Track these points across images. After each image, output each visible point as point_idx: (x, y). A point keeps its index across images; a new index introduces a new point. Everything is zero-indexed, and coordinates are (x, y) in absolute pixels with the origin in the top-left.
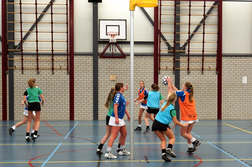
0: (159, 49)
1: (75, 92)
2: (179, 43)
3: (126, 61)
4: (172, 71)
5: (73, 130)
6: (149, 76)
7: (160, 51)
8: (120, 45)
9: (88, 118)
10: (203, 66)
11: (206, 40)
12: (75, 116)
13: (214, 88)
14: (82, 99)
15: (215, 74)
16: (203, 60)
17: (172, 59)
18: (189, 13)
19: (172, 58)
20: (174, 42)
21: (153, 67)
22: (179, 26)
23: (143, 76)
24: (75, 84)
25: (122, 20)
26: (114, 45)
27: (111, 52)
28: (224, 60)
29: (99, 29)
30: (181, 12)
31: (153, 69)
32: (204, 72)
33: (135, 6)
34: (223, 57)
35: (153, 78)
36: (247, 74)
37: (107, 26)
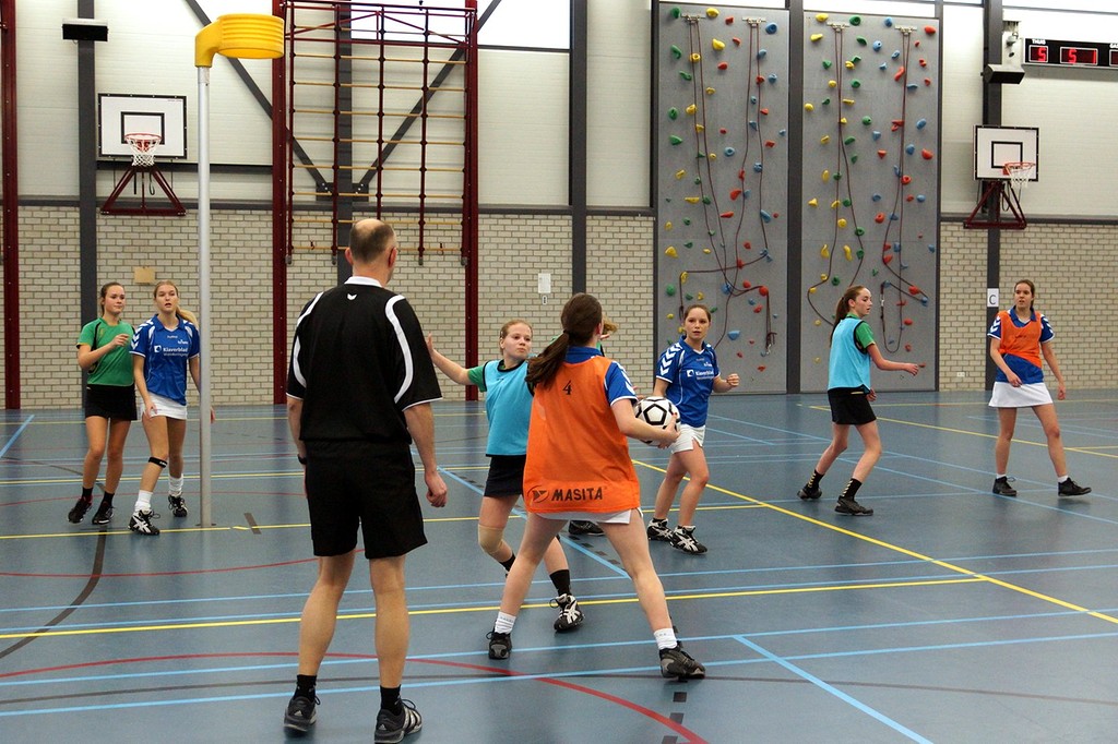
0: (288, 189)
1: (21, 322)
2: (350, 172)
3: (185, 223)
4: (329, 257)
5: (18, 439)
6: (257, 270)
7: (291, 193)
8: (167, 175)
9: (65, 402)
10: (421, 242)
11: (429, 164)
12: (22, 395)
13: (456, 308)
14: (46, 342)
15: (459, 264)
16: (422, 223)
17: (330, 219)
18: (379, 79)
19: (328, 218)
20: (335, 168)
21: (271, 244)
22: (350, 117)
23: (241, 270)
24: (21, 295)
25: (173, 97)
26: (147, 175)
27: (139, 195)
28: (485, 224)
29: (100, 123)
30: (355, 76)
31: (271, 251)
32: (425, 258)
33: (212, 52)
34: (480, 216)
35: (271, 276)
36: (550, 265)
37: (123, 114)
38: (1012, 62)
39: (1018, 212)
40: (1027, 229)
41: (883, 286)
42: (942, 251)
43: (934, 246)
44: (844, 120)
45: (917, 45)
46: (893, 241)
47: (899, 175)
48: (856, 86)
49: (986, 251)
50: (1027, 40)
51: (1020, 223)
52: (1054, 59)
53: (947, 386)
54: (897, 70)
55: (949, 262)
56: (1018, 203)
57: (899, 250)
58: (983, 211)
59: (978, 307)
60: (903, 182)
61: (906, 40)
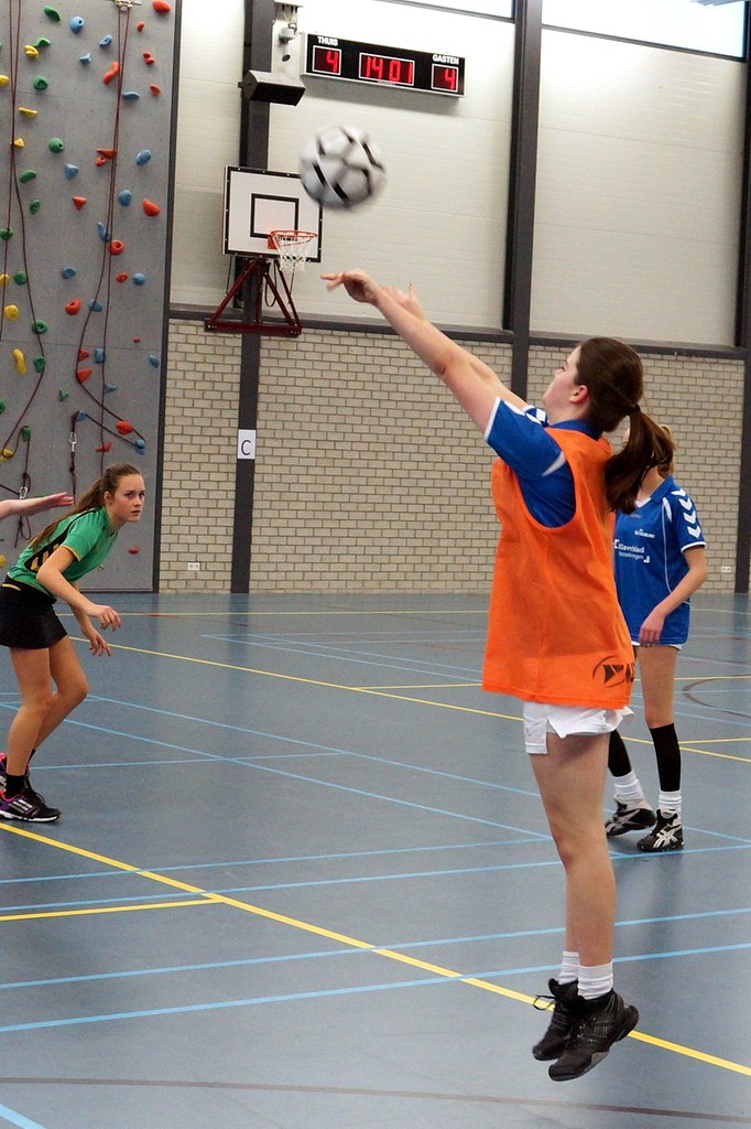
38: (287, 70)
39: (289, 309)
40: (301, 338)
41: (74, 419)
42: (170, 365)
43: (157, 356)
44: (19, 142)
45: (140, 28)
46: (92, 344)
47: (106, 239)
48: (41, 87)
49: (237, 369)
50: (309, 36)
51: (291, 326)
52: (350, 70)
53: (172, 585)
54: (108, 67)
55: (180, 385)
56: (289, 294)
57: (101, 361)
58: (236, 305)
59: (222, 459)
60: (113, 251)
61: (124, 18)
